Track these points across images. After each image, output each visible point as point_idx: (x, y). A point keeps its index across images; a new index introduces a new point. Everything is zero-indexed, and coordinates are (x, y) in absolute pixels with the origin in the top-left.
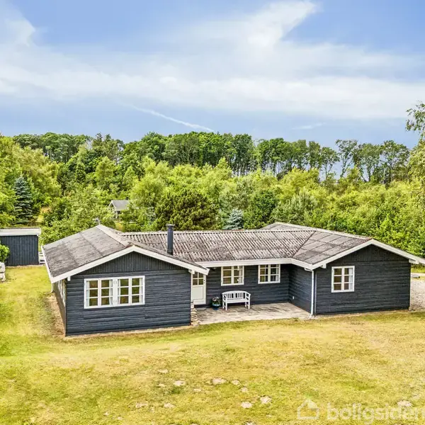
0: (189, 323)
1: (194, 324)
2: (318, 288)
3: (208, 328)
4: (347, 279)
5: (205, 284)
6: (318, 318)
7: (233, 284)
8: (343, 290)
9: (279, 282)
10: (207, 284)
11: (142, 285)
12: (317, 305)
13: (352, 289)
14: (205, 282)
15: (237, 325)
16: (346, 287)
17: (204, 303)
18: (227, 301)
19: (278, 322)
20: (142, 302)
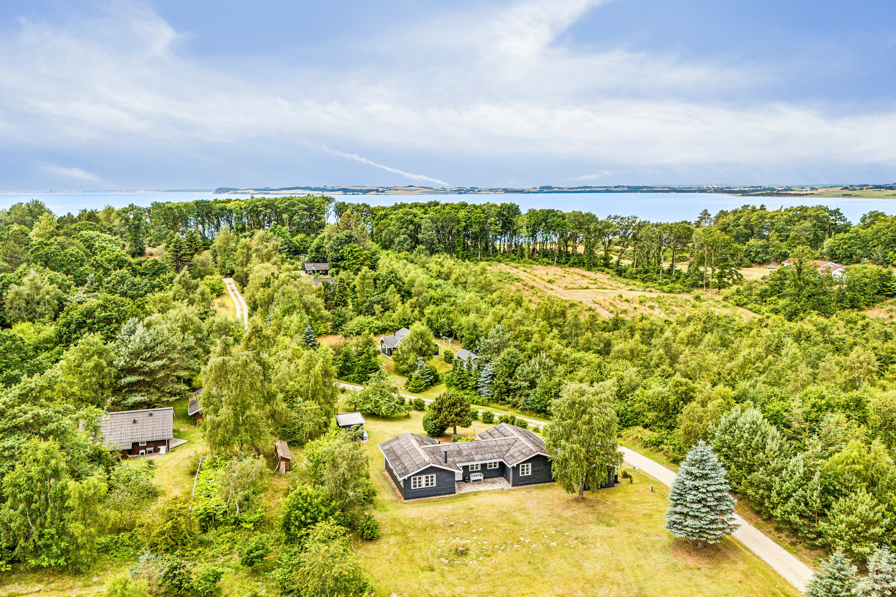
0: (454, 493)
1: (457, 493)
2: (513, 474)
3: (462, 495)
4: (527, 469)
6: (514, 488)
7: (475, 470)
8: (525, 475)
9: (497, 469)
11: (435, 478)
12: (513, 482)
13: (530, 474)
15: (475, 494)
16: (527, 473)
17: (461, 479)
18: (472, 478)
19: (494, 492)
20: (435, 485)
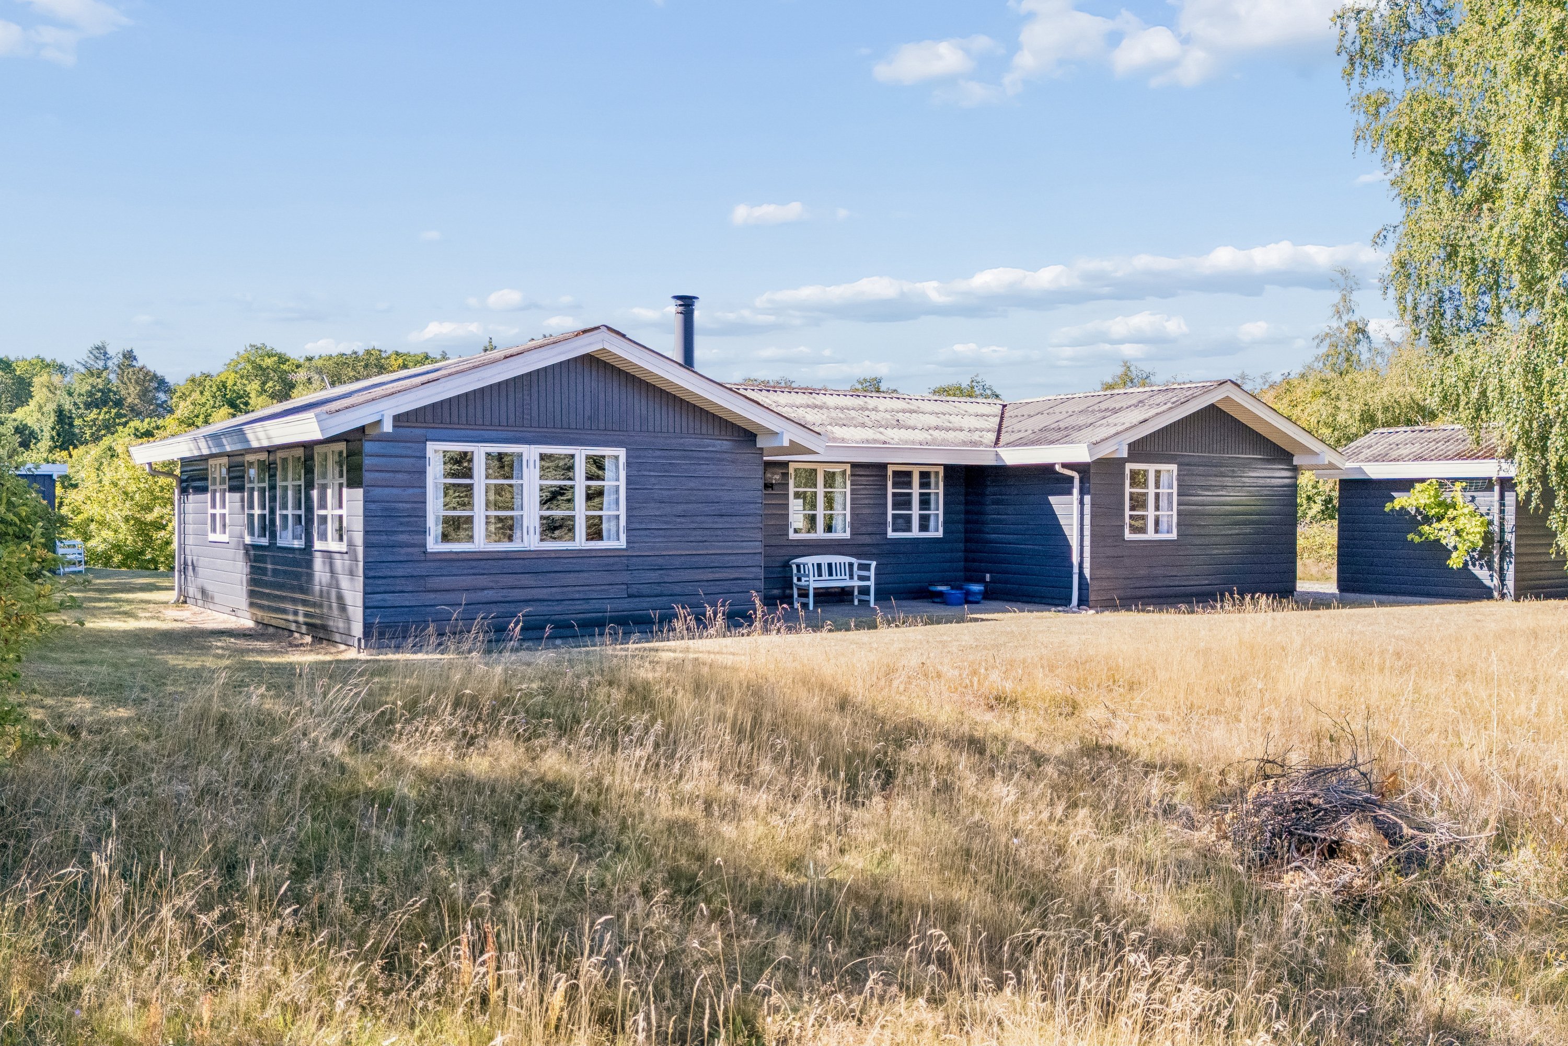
2: (1095, 524)
7: (820, 534)
8: (1151, 533)
9: (940, 534)
12: (1092, 577)
13: (1170, 531)
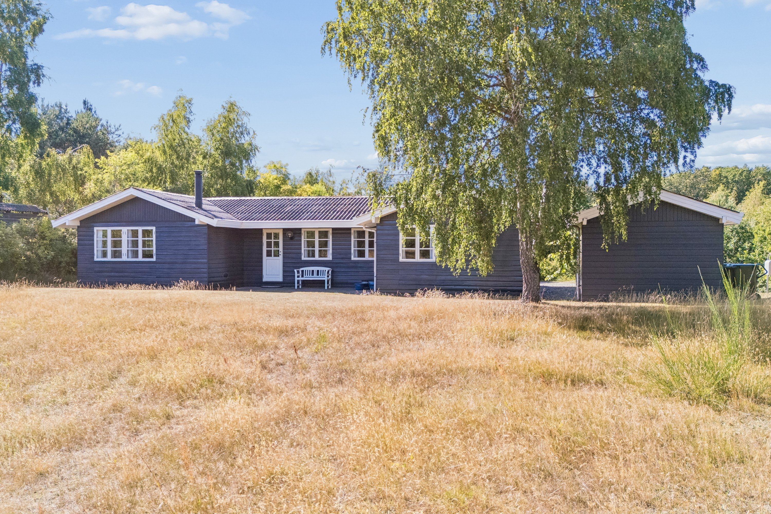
2: (380, 254)
5: (281, 257)
7: (317, 258)
8: (418, 259)
10: (284, 257)
11: (153, 238)
12: (378, 278)
13: (432, 258)
14: (281, 253)
20: (153, 258)
